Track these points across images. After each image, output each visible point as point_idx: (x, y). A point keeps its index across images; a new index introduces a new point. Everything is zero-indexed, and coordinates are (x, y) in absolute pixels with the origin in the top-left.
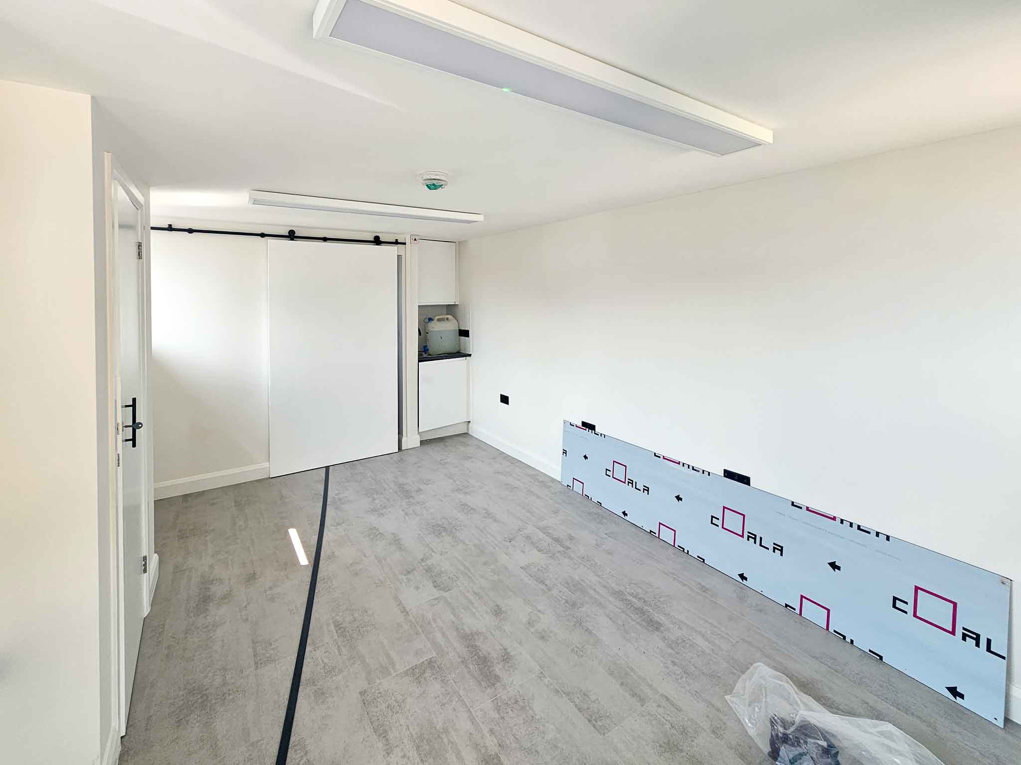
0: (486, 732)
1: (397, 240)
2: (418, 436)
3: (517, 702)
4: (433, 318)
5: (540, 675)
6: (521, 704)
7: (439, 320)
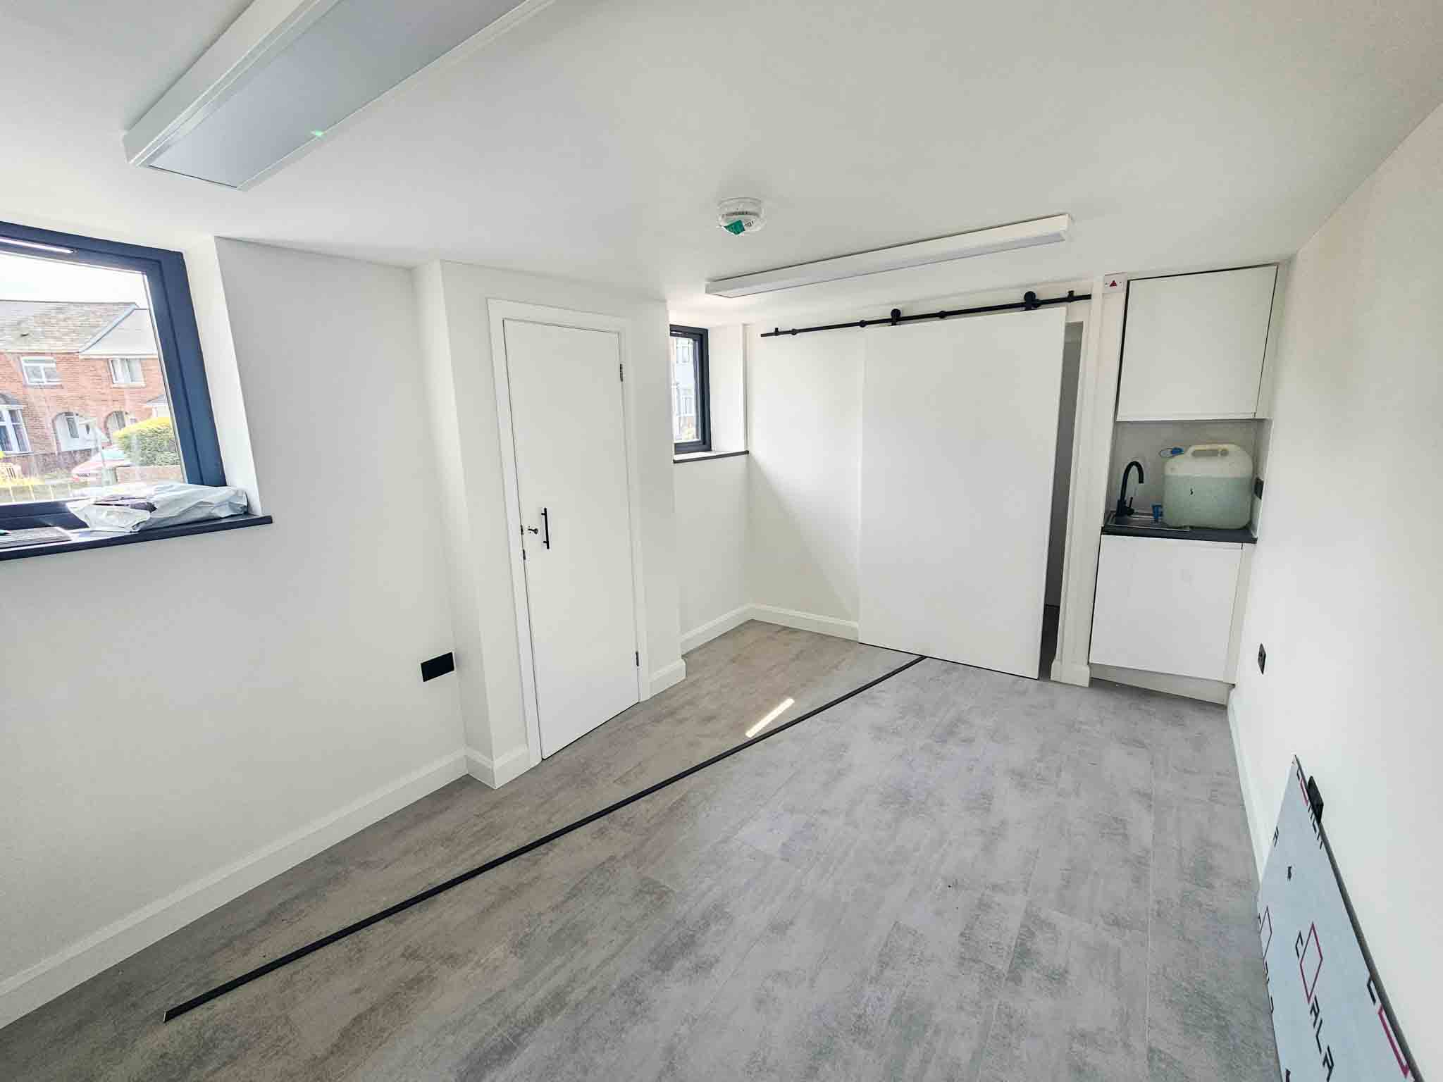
0: (593, 983)
1: (1071, 293)
2: (1087, 669)
3: (639, 1003)
4: (1184, 449)
5: (690, 1020)
6: (638, 1009)
7: (1196, 454)
